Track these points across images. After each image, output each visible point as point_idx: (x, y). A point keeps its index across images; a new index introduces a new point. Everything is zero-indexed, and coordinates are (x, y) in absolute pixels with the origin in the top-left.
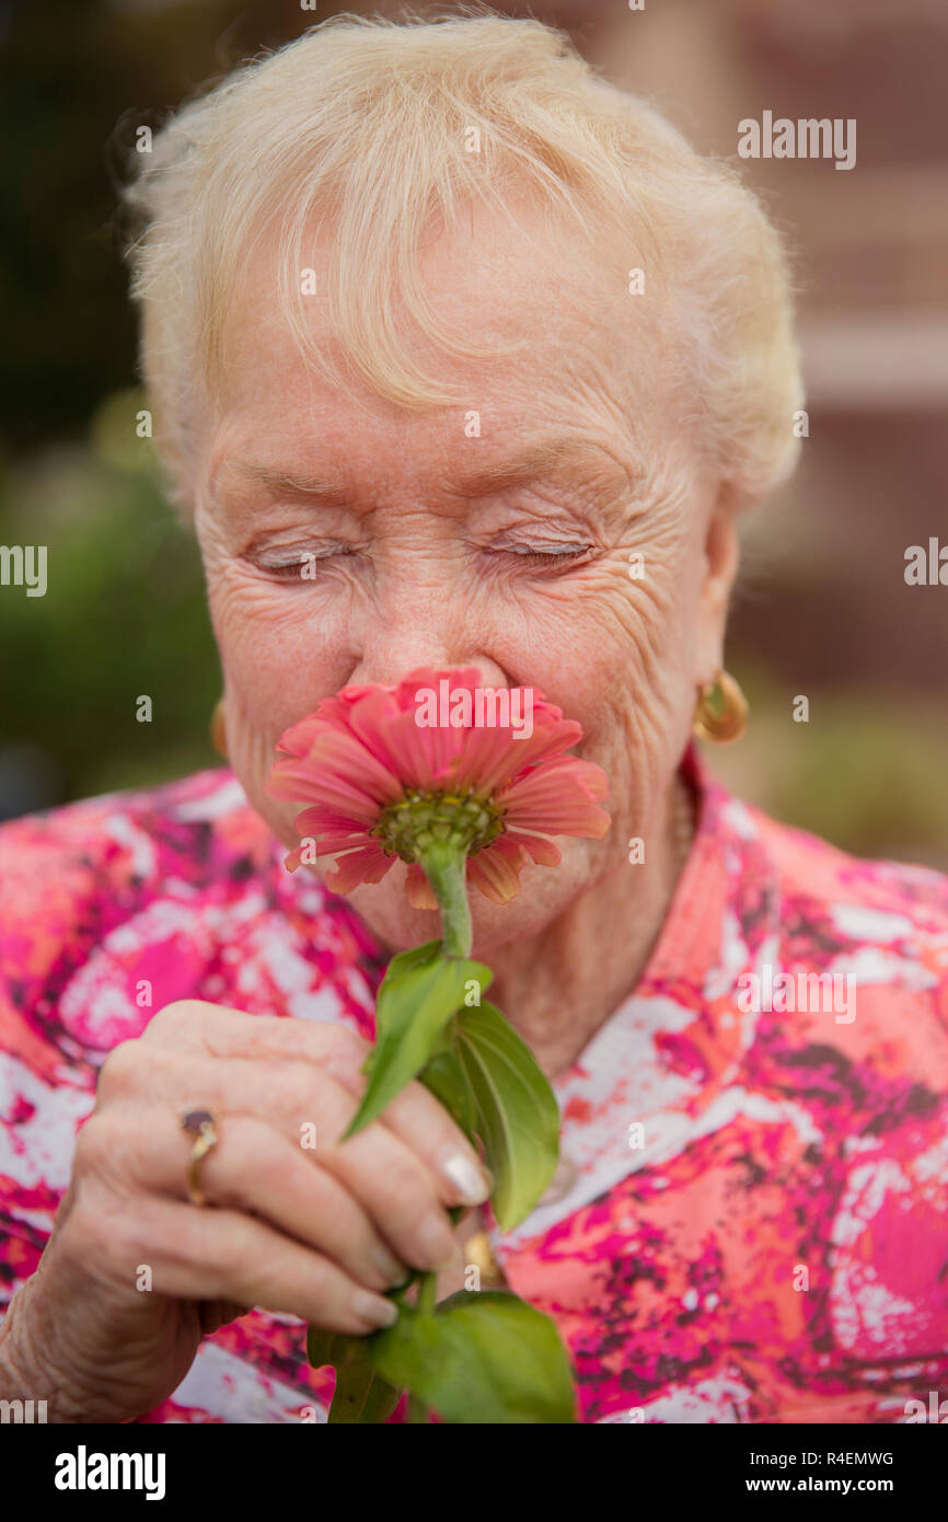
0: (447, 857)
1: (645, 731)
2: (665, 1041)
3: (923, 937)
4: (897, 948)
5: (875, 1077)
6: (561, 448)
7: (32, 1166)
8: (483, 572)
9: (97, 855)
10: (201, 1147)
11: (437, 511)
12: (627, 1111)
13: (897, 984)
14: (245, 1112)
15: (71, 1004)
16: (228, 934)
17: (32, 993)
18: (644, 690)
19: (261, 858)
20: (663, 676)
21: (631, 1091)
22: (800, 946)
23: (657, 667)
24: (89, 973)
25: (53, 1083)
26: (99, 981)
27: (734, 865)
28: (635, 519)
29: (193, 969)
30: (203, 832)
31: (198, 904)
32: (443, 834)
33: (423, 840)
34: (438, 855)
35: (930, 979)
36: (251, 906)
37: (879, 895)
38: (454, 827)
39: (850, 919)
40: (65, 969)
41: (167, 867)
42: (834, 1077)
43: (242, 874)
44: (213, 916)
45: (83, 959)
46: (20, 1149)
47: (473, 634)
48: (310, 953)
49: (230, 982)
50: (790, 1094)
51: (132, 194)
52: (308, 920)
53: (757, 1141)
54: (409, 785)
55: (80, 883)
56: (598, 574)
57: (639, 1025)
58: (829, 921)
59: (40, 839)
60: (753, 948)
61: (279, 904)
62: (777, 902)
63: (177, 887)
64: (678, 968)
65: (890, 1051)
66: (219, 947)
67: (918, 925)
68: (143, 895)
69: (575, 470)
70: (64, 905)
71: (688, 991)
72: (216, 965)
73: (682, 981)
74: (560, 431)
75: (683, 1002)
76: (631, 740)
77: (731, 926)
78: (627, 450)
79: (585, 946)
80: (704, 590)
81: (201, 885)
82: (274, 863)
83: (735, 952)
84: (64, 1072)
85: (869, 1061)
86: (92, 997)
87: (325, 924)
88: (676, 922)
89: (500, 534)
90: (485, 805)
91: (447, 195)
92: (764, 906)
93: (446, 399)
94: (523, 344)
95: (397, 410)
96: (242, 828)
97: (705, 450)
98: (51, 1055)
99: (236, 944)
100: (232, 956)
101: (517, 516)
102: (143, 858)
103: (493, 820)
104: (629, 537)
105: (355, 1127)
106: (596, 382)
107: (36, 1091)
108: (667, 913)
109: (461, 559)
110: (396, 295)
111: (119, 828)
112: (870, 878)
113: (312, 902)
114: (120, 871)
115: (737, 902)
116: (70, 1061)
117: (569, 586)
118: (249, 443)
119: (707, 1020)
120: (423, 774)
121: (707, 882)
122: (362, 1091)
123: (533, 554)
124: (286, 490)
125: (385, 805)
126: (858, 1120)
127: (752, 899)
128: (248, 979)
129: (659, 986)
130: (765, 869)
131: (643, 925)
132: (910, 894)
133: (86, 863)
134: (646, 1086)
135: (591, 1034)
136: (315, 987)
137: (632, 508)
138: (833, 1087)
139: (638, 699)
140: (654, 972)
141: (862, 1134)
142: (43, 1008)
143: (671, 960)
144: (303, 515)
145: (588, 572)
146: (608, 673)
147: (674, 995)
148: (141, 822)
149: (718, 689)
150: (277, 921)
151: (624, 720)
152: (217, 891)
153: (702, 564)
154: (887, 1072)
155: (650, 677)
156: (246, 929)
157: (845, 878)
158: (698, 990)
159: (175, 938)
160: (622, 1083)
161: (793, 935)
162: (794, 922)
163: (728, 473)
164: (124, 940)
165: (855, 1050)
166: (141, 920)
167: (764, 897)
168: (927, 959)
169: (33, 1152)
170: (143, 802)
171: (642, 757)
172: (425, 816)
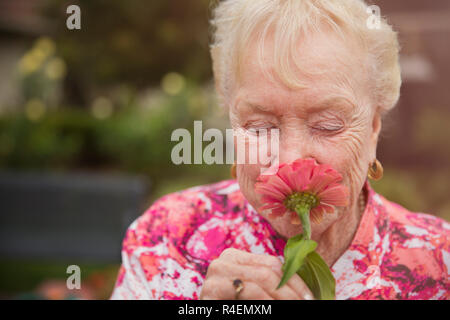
0: (304, 211)
1: (355, 178)
2: (356, 263)
3: (431, 235)
4: (423, 238)
5: (417, 275)
6: (335, 100)
7: (179, 291)
8: (312, 133)
9: (196, 204)
10: (239, 290)
11: (300, 117)
12: (346, 282)
13: (424, 248)
14: (250, 280)
15: (189, 245)
16: (232, 228)
17: (179, 242)
18: (355, 167)
19: (242, 207)
20: (361, 163)
21: (347, 276)
22: (395, 236)
23: (359, 161)
24: (194, 237)
25: (185, 268)
26: (197, 239)
27: (376, 212)
28: (355, 119)
29: (223, 237)
30: (225, 197)
31: (224, 219)
32: (303, 204)
33: (298, 206)
34: (302, 210)
35: (433, 247)
36: (239, 220)
37: (418, 222)
38: (306, 203)
39: (410, 229)
40: (188, 235)
41: (215, 208)
42: (405, 274)
43: (236, 211)
44: (228, 222)
45: (192, 233)
46: (176, 286)
47: (309, 151)
48: (256, 234)
49: (233, 241)
50: (392, 279)
51: (213, 22)
52: (256, 224)
53: (383, 292)
54: (294, 191)
55: (191, 211)
56: (345, 135)
57: (349, 258)
58: (404, 229)
59: (180, 198)
60: (382, 237)
61: (247, 219)
62: (388, 224)
63: (217, 213)
64: (361, 242)
65: (421, 268)
66: (230, 231)
67: (430, 232)
68: (208, 216)
69: (338, 106)
70: (187, 217)
71: (363, 249)
72: (229, 236)
73: (361, 246)
74: (334, 95)
75: (361, 251)
76: (351, 181)
77: (376, 230)
78: (353, 100)
79: (334, 236)
80: (372, 136)
81: (225, 213)
82: (245, 208)
83: (377, 238)
84: (187, 265)
85: (415, 270)
86: (195, 244)
87: (260, 226)
88: (360, 228)
89: (316, 124)
90: (315, 197)
91: (305, 29)
92: (385, 225)
93: (304, 86)
94: (325, 71)
95: (289, 89)
96: (236, 197)
97: (374, 98)
98: (184, 260)
99: (235, 230)
100: (234, 234)
101: (322, 118)
102: (208, 205)
103: (317, 201)
104: (353, 124)
105: (280, 285)
106: (346, 81)
107: (180, 270)
108: (358, 227)
109: (306, 130)
110: (290, 57)
111: (202, 196)
112: (415, 217)
113: (257, 219)
114: (202, 208)
115: (377, 223)
116: (189, 262)
117: (336, 139)
118: (247, 97)
119: (369, 257)
120: (299, 188)
121: (369, 217)
122: (282, 276)
123: (326, 130)
124: (257, 110)
125: (287, 196)
126: (412, 287)
127: (382, 222)
128: (238, 240)
129: (355, 247)
130: (386, 214)
131: (351, 230)
132: (427, 222)
133: (193, 206)
134: (351, 275)
135: (336, 260)
136: (258, 244)
137: (355, 116)
138: (404, 277)
139: (354, 169)
140: (354, 243)
141: (413, 292)
142: (182, 246)
143: (359, 239)
144: (262, 117)
145: (341, 135)
146: (346, 163)
147: (359, 249)
148: (208, 194)
149: (375, 164)
150: (247, 224)
151: (349, 175)
152: (229, 216)
153: (372, 129)
154: (420, 273)
155: (357, 163)
156: (238, 226)
157: (408, 217)
158: (367, 248)
159: (217, 228)
160: (344, 274)
161: (393, 233)
162: (394, 229)
163: (380, 104)
164: (203, 228)
165: (411, 266)
166: (208, 223)
167: (385, 221)
168: (432, 241)
169: (180, 287)
170: (208, 188)
171: (354, 185)
172: (298, 200)
